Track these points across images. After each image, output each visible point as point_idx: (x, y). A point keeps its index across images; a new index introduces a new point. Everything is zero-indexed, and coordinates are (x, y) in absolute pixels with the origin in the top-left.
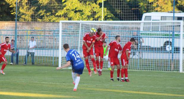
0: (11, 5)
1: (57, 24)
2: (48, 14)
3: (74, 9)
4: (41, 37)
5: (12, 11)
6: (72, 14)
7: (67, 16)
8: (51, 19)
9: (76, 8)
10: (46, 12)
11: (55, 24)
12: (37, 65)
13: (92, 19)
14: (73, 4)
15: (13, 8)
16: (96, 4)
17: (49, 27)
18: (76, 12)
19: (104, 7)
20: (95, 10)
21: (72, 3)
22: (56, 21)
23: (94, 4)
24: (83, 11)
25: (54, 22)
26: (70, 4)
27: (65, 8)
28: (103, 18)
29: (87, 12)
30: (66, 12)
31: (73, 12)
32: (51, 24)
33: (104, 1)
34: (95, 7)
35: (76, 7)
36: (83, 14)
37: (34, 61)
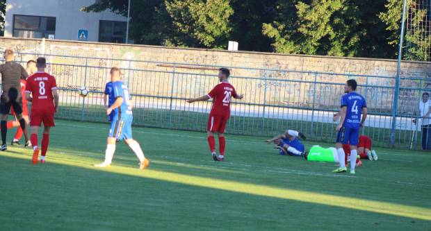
0: (388, 26)
15: (393, 31)
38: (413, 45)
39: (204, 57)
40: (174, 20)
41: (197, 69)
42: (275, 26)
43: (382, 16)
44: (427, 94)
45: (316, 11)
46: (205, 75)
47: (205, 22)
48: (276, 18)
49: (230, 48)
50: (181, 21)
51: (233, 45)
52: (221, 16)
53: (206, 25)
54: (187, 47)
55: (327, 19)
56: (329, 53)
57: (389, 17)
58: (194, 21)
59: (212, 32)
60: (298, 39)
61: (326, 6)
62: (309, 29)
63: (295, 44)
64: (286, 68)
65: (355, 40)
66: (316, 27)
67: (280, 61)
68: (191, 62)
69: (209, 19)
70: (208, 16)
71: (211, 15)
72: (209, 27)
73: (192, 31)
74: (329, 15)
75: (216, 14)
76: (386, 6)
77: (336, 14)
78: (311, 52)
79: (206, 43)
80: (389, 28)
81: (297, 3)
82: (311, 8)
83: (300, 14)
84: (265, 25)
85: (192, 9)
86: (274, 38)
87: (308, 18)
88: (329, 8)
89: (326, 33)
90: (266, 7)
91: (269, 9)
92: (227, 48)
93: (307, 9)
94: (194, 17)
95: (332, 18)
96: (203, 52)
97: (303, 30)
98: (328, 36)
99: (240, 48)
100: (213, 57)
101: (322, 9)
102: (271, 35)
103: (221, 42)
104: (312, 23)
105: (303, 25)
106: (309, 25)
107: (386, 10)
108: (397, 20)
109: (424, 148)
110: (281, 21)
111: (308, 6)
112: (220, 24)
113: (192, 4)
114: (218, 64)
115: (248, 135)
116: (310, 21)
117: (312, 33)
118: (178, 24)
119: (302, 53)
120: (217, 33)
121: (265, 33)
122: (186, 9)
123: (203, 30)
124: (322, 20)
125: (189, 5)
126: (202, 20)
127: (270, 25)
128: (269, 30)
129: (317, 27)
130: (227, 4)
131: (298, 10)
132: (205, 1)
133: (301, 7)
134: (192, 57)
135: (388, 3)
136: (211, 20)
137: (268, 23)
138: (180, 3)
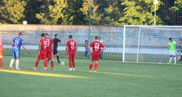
0: (84, 13)
1: (119, 27)
2: (112, 20)
3: (133, 16)
4: (107, 38)
5: (85, 18)
6: (131, 20)
7: (127, 22)
8: (114, 24)
9: (134, 16)
10: (111, 18)
11: (118, 27)
12: (105, 59)
13: (146, 24)
14: (132, 12)
15: (85, 15)
16: (150, 13)
17: (113, 30)
18: (134, 19)
19: (156, 15)
20: (149, 17)
21: (131, 11)
22: (119, 26)
23: (149, 12)
24: (140, 18)
25: (117, 26)
26: (130, 13)
27: (126, 16)
28: (155, 23)
29: (143, 19)
30: (126, 18)
31: (132, 19)
32: (115, 27)
33: (156, 11)
34: (149, 15)
36: (139, 20)
37: (103, 56)
38: (93, 20)
39: (14, 27)
40: (2, 14)
41: (12, 32)
42: (41, 15)
43: (81, 9)
44: (100, 38)
45: (56, 8)
46: (15, 34)
47: (14, 14)
48: (41, 12)
50: (4, 14)
51: (25, 22)
52: (20, 12)
53: (14, 15)
54: (7, 24)
56: (62, 24)
57: (84, 10)
58: (9, 14)
59: (16, 18)
60: (50, 19)
61: (60, 6)
62: (53, 15)
63: (49, 21)
64: (46, 30)
65: (72, 18)
66: (56, 14)
67: (43, 28)
68: (9, 29)
69: (15, 13)
70: (15, 12)
71: (16, 11)
72: (15, 16)
73: (9, 18)
74: (61, 10)
75: (18, 11)
76: (82, 5)
77: (64, 9)
78: (55, 24)
79: (14, 22)
80: (84, 14)
81: (49, 6)
82: (54, 7)
83: (50, 9)
84: (37, 14)
85: (8, 9)
86: (41, 19)
88: (61, 7)
89: (60, 17)
90: (37, 8)
91: (38, 8)
92: (23, 24)
93: (52, 8)
94: (9, 12)
96: (13, 25)
97: (51, 15)
98: (61, 17)
99: (28, 23)
100: (18, 27)
101: (58, 8)
102: (39, 18)
103: (20, 22)
104: (55, 13)
106: (54, 14)
107: (82, 7)
108: (87, 11)
110: (43, 12)
111: (53, 7)
112: (19, 15)
113: (8, 7)
114: (19, 30)
115: (33, 56)
116: (54, 12)
117: (55, 17)
118: (3, 15)
119: (51, 24)
120: (19, 18)
121: (37, 18)
122: (6, 9)
123: (13, 17)
124: (59, 12)
125: (7, 8)
126: (13, 13)
127: (39, 14)
128: (38, 16)
129: (57, 14)
130: (22, 7)
131: (49, 8)
132: (13, 6)
133: (50, 7)
134: (9, 28)
135: (83, 4)
136: (16, 13)
137: (38, 14)
138: (3, 7)
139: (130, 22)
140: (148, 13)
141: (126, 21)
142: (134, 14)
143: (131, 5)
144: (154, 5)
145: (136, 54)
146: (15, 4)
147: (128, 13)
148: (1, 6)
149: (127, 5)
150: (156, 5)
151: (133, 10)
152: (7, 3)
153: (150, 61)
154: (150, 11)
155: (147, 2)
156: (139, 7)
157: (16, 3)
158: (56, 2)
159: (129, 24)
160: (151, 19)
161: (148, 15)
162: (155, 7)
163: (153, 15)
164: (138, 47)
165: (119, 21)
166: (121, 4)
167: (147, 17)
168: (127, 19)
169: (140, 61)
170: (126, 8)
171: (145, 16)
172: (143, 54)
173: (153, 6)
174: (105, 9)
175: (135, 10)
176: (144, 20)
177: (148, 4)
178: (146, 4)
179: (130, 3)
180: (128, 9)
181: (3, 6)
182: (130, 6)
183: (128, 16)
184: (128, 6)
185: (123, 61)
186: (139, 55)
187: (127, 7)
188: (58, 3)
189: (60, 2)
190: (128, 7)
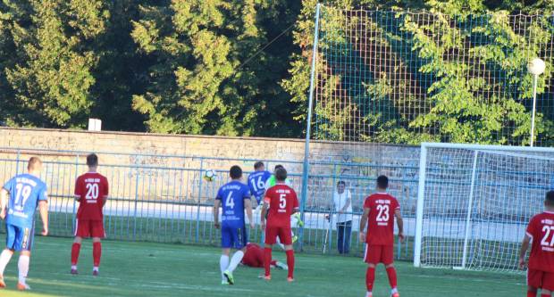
0: (294, 95)
1: (411, 149)
3: (457, 112)
5: (296, 112)
6: (451, 126)
7: (438, 131)
8: (395, 137)
9: (462, 111)
11: (406, 149)
12: (355, 256)
13: (504, 140)
14: (456, 98)
15: (298, 103)
16: (517, 101)
17: (390, 156)
18: (462, 120)
19: (538, 110)
20: (513, 116)
21: (454, 95)
22: (410, 143)
23: (512, 100)
24: (482, 119)
25: (403, 144)
26: (448, 100)
28: (533, 138)
29: (493, 122)
30: (436, 118)
31: (454, 120)
32: (396, 148)
33: (538, 95)
34: (513, 109)
35: (463, 107)
36: (480, 126)
37: (350, 245)
38: (325, 120)
39: (57, 140)
40: (17, 92)
41: (49, 155)
42: (148, 99)
43: (285, 83)
44: (343, 183)
45: (201, 78)
46: (59, 163)
47: (58, 95)
48: (150, 88)
49: (91, 128)
50: (26, 94)
51: (95, 124)
52: (79, 86)
53: (59, 98)
54: (35, 128)
55: (215, 88)
56: (219, 132)
57: (294, 85)
58: (43, 94)
59: (67, 107)
60: (178, 114)
61: (213, 72)
62: (192, 101)
63: (175, 121)
64: (163, 152)
65: (251, 114)
66: (201, 99)
67: (155, 144)
68: (40, 147)
69: (63, 91)
70: (61, 87)
71: (65, 85)
72: (64, 101)
73: (40, 106)
74: (218, 84)
75: (72, 83)
76: (290, 71)
77: (226, 82)
78: (195, 131)
79: (59, 122)
80: (294, 99)
81: (176, 69)
82: (194, 75)
83: (181, 84)
84: (136, 97)
85: (40, 78)
86: (148, 114)
87: (190, 87)
88: (217, 75)
89: (214, 107)
90: (136, 75)
91: (142, 76)
92: (87, 128)
93: (188, 77)
94: (43, 88)
95: (221, 88)
96: (56, 133)
97: (184, 103)
98: (217, 110)
99: (105, 127)
100: (69, 139)
101: (209, 76)
102: (144, 110)
103: (79, 120)
104: (196, 94)
105: (185, 97)
106: (192, 97)
107: (289, 76)
108: (303, 89)
109: (341, 252)
110: (155, 92)
111: (191, 73)
112: (77, 97)
113: (40, 72)
114: (75, 149)
115: (115, 240)
116: (194, 92)
117: (195, 107)
118: (23, 97)
119: (183, 132)
120: (74, 108)
121: (135, 108)
122: (33, 78)
123: (55, 104)
124: (209, 91)
125: (37, 72)
126: (54, 92)
127: (142, 97)
128: (141, 103)
129: (203, 99)
130: (86, 71)
131: (178, 78)
132: (57, 67)
133: (182, 74)
134: (41, 140)
135: (292, 67)
136: (66, 91)
137: (139, 95)
138: (24, 70)
139: (449, 130)
140: (511, 103)
141: (434, 129)
142: (463, 104)
143: (453, 72)
144: (532, 75)
145: (461, 243)
146: (62, 62)
147: (443, 101)
148: (17, 66)
149: (440, 74)
150: (536, 77)
151: (459, 92)
152: (37, 58)
153: (506, 267)
154: (516, 96)
155: (508, 63)
156: (479, 82)
157: (68, 59)
158: (202, 56)
159: (445, 138)
160: (521, 124)
161: (511, 110)
162: (536, 82)
163: (529, 109)
164: (469, 219)
165: (410, 125)
166: (420, 71)
167: (505, 115)
168: (437, 123)
169: (473, 265)
170: (437, 84)
171: (500, 114)
172: (483, 241)
173: (527, 77)
174: (365, 85)
175: (466, 90)
176: (498, 127)
177: (511, 73)
178: (504, 73)
179: (450, 68)
180: (444, 87)
181: (24, 65)
182: (450, 76)
183: (442, 109)
184: (444, 75)
185: (417, 263)
186: (469, 244)
187: (439, 79)
188: (208, 59)
189: (214, 57)
190: (443, 80)
